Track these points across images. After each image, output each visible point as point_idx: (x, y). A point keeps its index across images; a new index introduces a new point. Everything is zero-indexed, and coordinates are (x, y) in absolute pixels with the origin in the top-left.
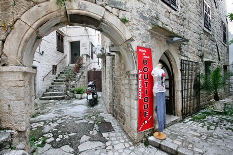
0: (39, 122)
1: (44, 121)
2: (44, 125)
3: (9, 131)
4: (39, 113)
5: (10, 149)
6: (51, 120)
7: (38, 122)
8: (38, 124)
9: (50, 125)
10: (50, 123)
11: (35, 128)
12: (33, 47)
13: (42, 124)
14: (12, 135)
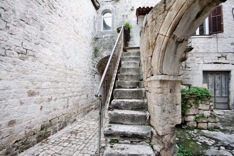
0: (211, 138)
1: (217, 141)
2: (213, 145)
3: (152, 129)
4: (218, 128)
5: (149, 144)
6: (227, 143)
7: (209, 138)
8: (207, 141)
9: (219, 149)
10: (221, 147)
11: (201, 142)
12: (175, 53)
13: (211, 142)
14: (152, 133)
